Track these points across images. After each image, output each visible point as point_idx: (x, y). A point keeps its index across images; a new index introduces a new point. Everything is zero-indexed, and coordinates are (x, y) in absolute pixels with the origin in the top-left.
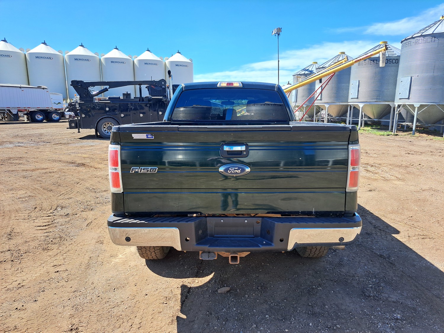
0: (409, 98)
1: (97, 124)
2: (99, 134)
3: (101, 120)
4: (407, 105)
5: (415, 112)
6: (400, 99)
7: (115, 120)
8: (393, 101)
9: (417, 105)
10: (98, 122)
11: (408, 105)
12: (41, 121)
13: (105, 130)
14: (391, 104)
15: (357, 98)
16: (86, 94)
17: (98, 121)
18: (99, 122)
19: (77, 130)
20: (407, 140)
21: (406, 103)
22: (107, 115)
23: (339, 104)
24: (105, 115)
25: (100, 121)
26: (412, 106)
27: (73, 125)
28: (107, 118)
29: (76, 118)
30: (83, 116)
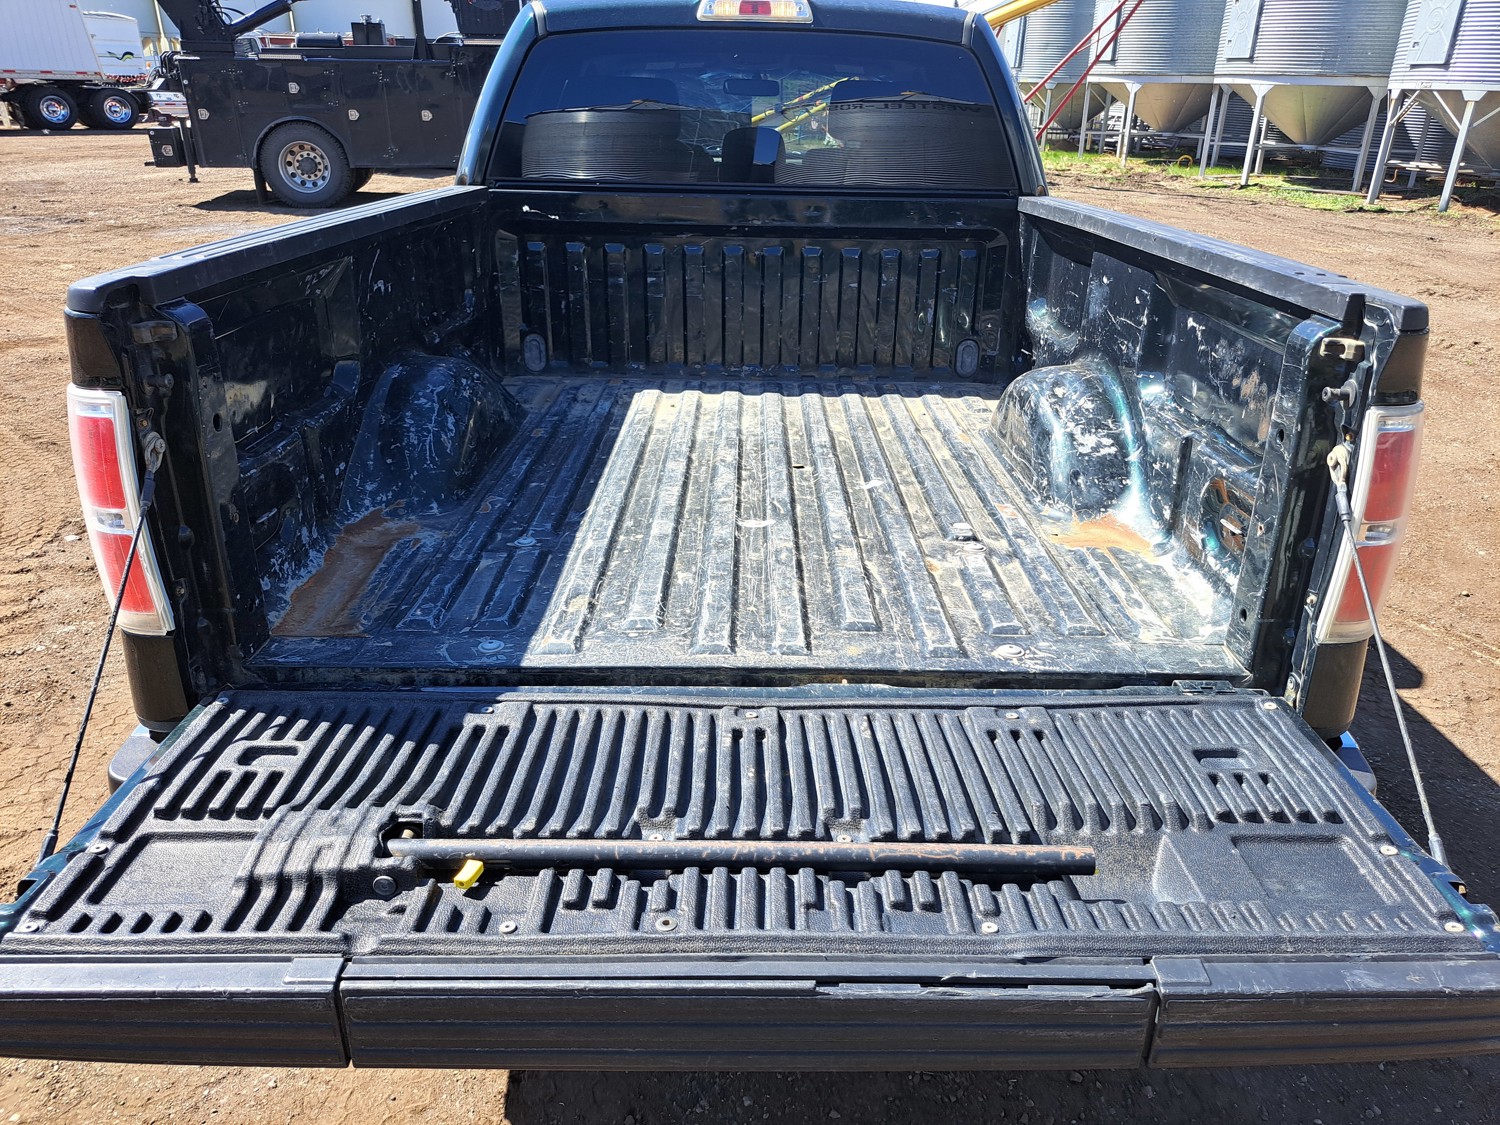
0: (1446, 65)
1: (260, 148)
2: (269, 189)
3: (273, 134)
4: (1436, 93)
5: (1461, 122)
6: (1413, 66)
7: (327, 132)
8: (1386, 75)
9: (1473, 93)
10: (262, 141)
11: (1438, 91)
12: (62, 128)
13: (293, 175)
14: (1372, 84)
15: (1251, 59)
16: (206, 22)
17: (261, 136)
18: (267, 142)
19: (183, 172)
20: (1417, 232)
21: (1436, 86)
22: (296, 112)
23: (1177, 80)
24: (287, 115)
25: (270, 138)
26: (1456, 98)
27: (168, 151)
28: (294, 125)
29: (177, 124)
30: (204, 114)
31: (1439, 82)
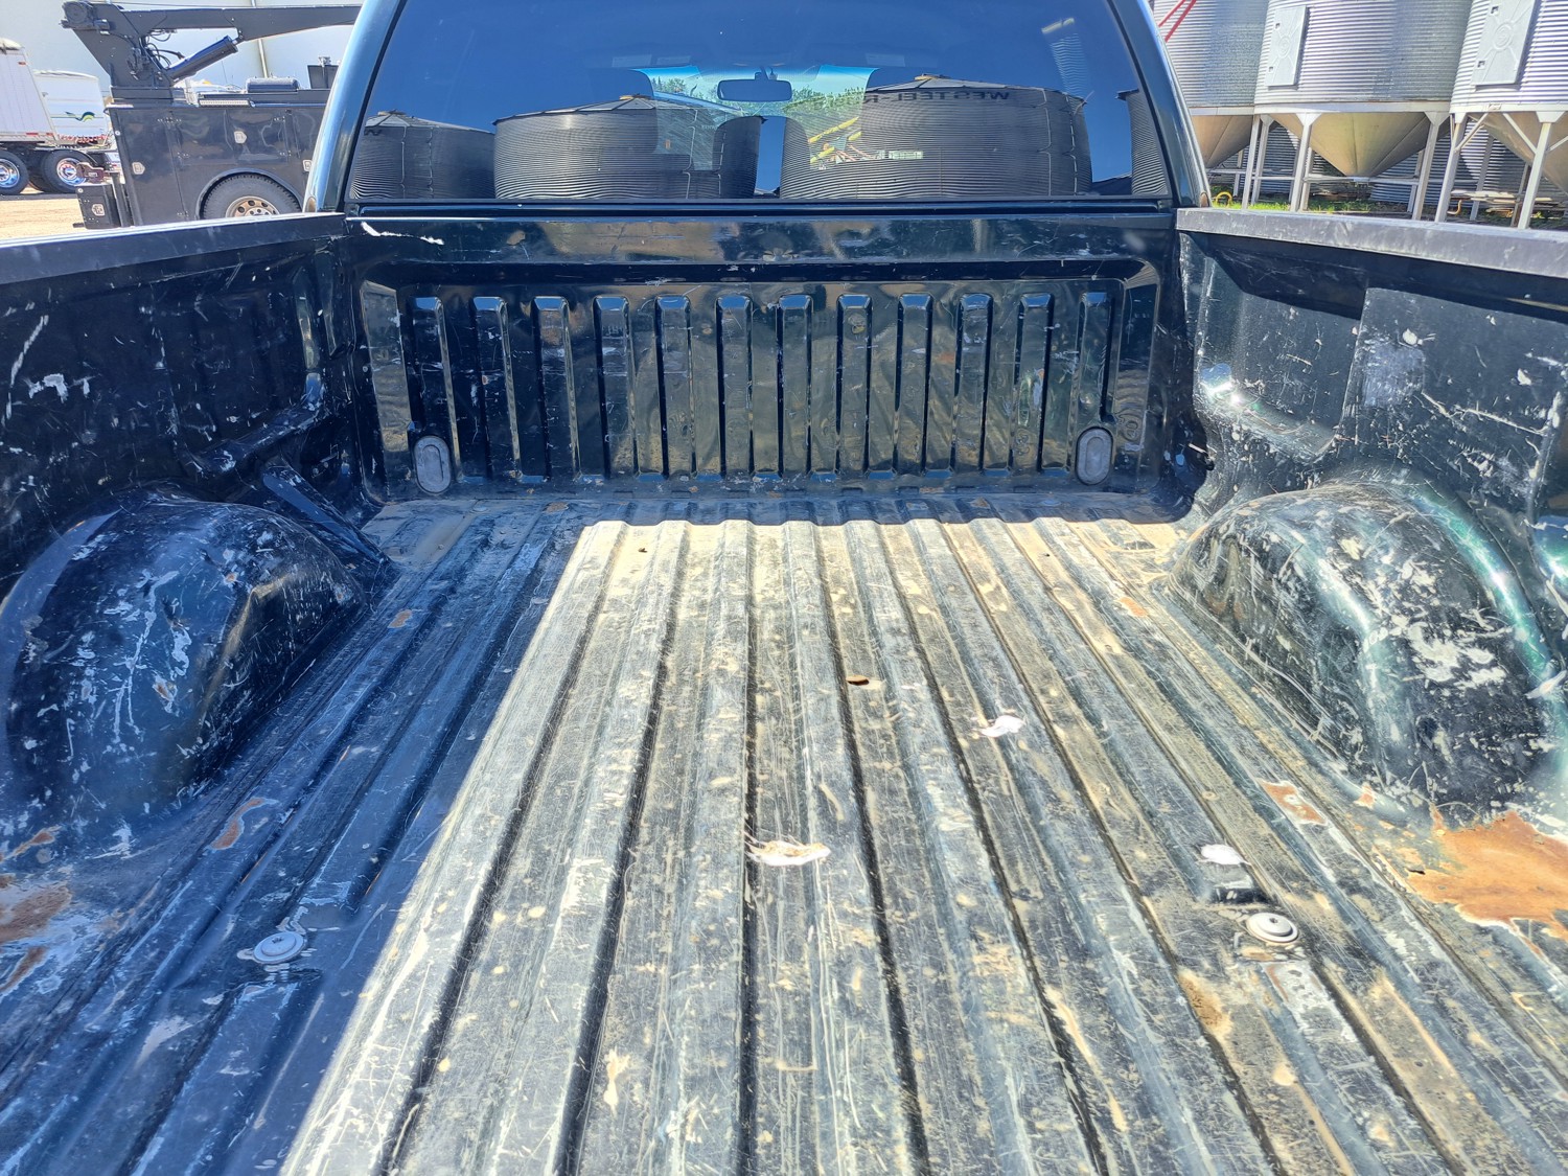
0: (1517, 85)
1: (204, 204)
4: (1506, 116)
6: (1479, 87)
7: (281, 185)
8: (1447, 98)
9: (1548, 114)
11: (1509, 113)
12: (11, 193)
14: (1434, 112)
15: (1295, 86)
16: (140, 66)
17: (204, 190)
21: (1506, 107)
23: (1212, 112)
24: (233, 166)
26: (1530, 119)
27: (99, 210)
28: (241, 178)
29: (110, 181)
30: (139, 168)
31: (1510, 103)
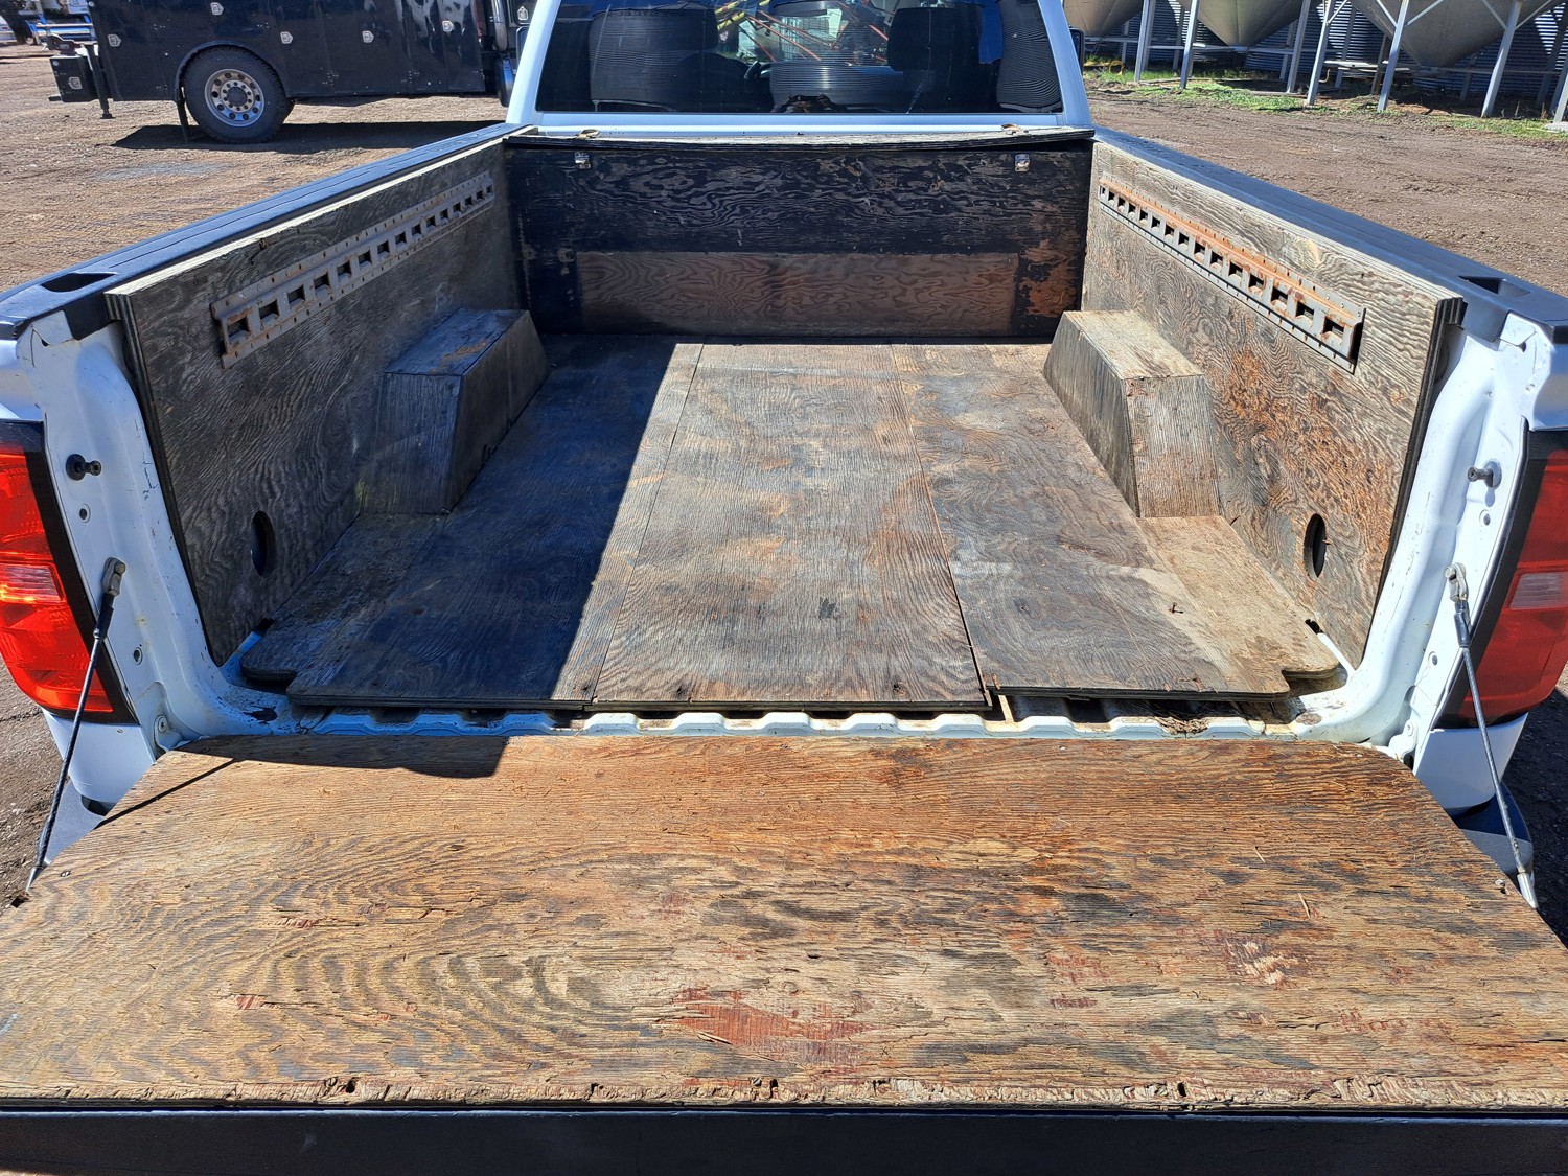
1: (182, 78)
3: (197, 62)
5: (1396, 21)
7: (259, 58)
10: (186, 67)
13: (221, 107)
17: (183, 63)
18: (192, 68)
19: (95, 106)
20: (1364, 131)
22: (221, 36)
24: (210, 40)
25: (193, 66)
27: (76, 83)
28: (220, 51)
29: (83, 52)
30: (114, 40)
